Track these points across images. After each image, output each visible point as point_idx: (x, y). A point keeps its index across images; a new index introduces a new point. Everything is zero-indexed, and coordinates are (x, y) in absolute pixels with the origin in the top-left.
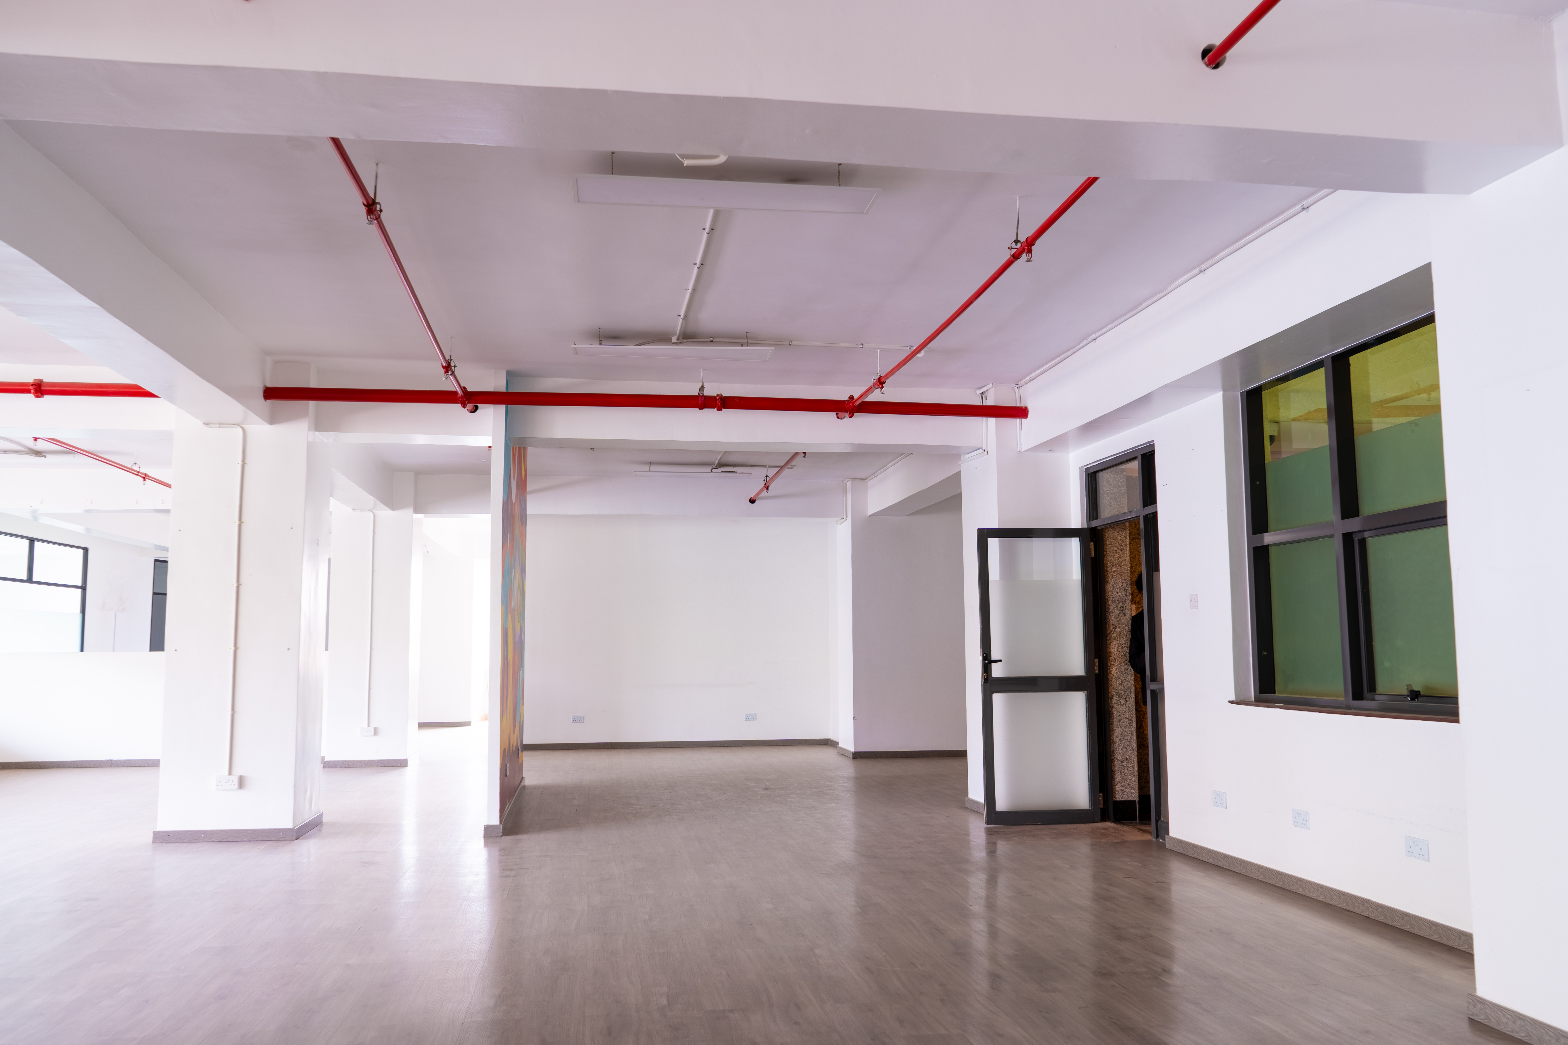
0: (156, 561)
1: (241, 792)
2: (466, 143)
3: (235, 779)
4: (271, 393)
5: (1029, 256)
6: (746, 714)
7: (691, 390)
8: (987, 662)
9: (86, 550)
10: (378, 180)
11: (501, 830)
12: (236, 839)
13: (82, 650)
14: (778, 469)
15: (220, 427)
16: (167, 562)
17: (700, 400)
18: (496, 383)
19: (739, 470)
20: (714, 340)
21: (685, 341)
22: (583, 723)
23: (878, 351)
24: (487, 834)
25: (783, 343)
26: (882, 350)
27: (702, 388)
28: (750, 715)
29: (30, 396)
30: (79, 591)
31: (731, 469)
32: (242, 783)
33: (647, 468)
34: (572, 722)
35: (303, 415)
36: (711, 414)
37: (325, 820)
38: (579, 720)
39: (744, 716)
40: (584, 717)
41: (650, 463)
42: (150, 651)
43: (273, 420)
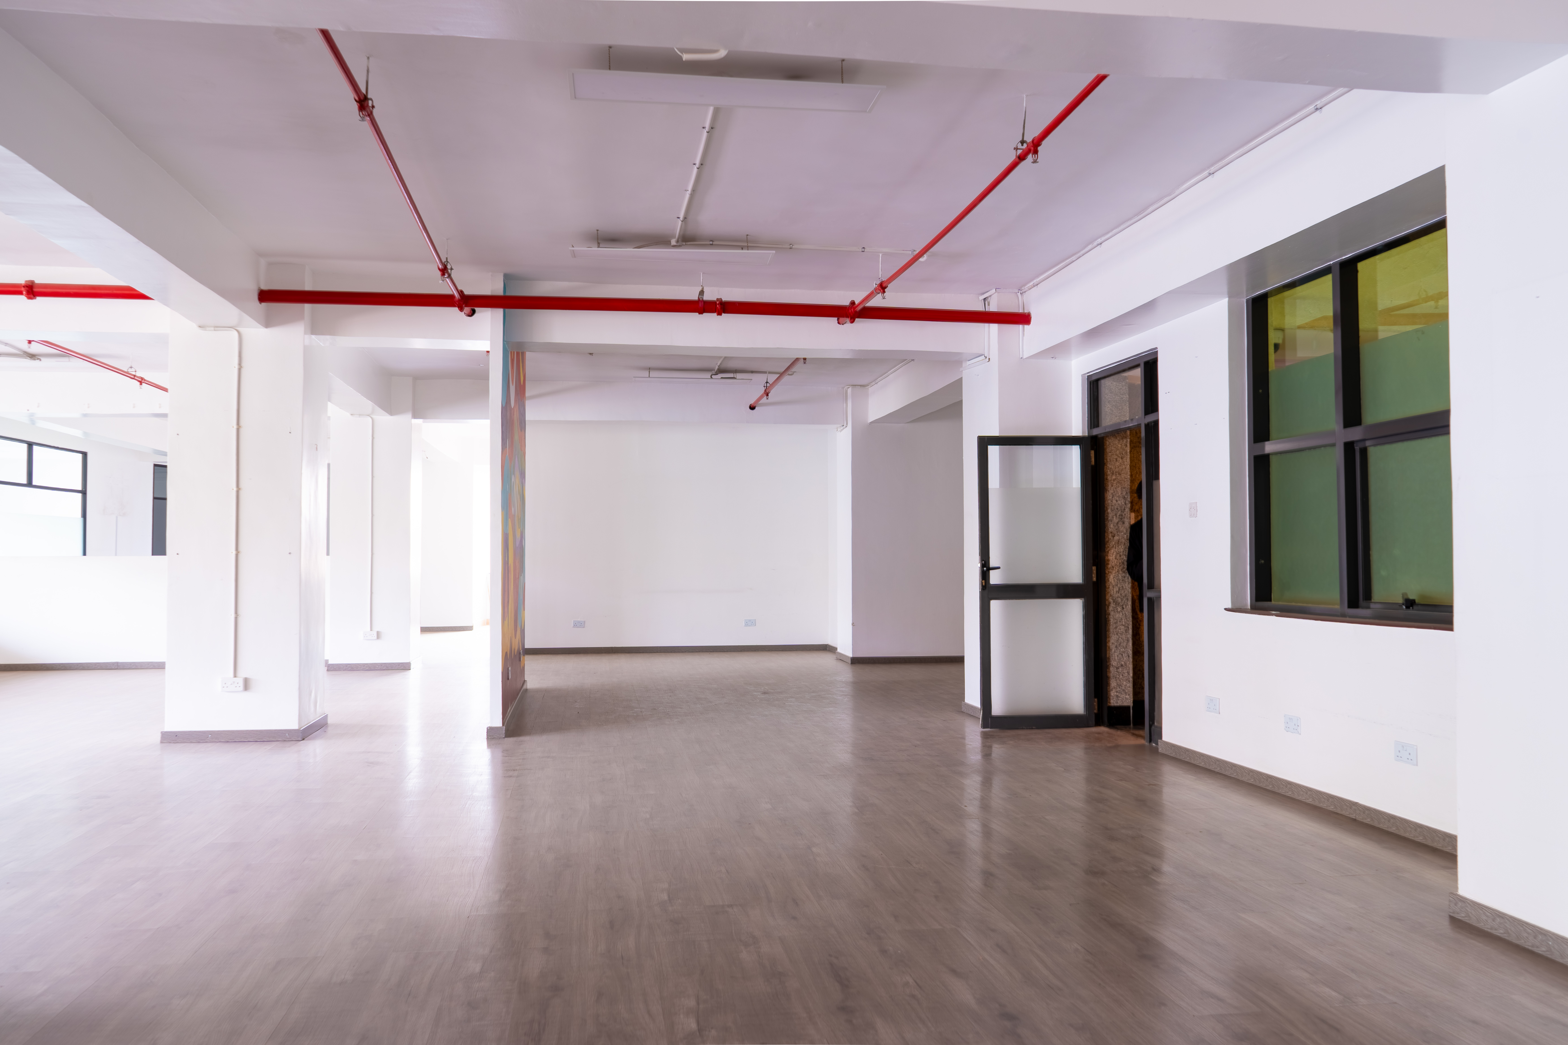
0: (155, 465)
1: (246, 694)
2: (459, 35)
3: (240, 681)
4: (266, 296)
5: (1035, 157)
6: (745, 620)
7: (690, 294)
8: (985, 569)
9: (85, 455)
10: (370, 74)
11: (504, 731)
12: (243, 740)
13: (85, 554)
14: (778, 376)
15: (215, 330)
16: (165, 467)
17: (700, 305)
18: (493, 286)
19: (738, 376)
20: (714, 243)
21: (684, 244)
22: (584, 627)
23: (881, 255)
24: (490, 736)
25: (784, 246)
26: (885, 254)
27: (702, 293)
28: (750, 621)
29: (22, 298)
30: (80, 495)
31: (731, 375)
32: (247, 685)
33: (646, 373)
34: (573, 627)
35: (299, 318)
36: (710, 318)
37: (330, 721)
38: (579, 625)
39: (744, 622)
40: (585, 622)
41: (650, 369)
42: (152, 555)
43: (268, 323)
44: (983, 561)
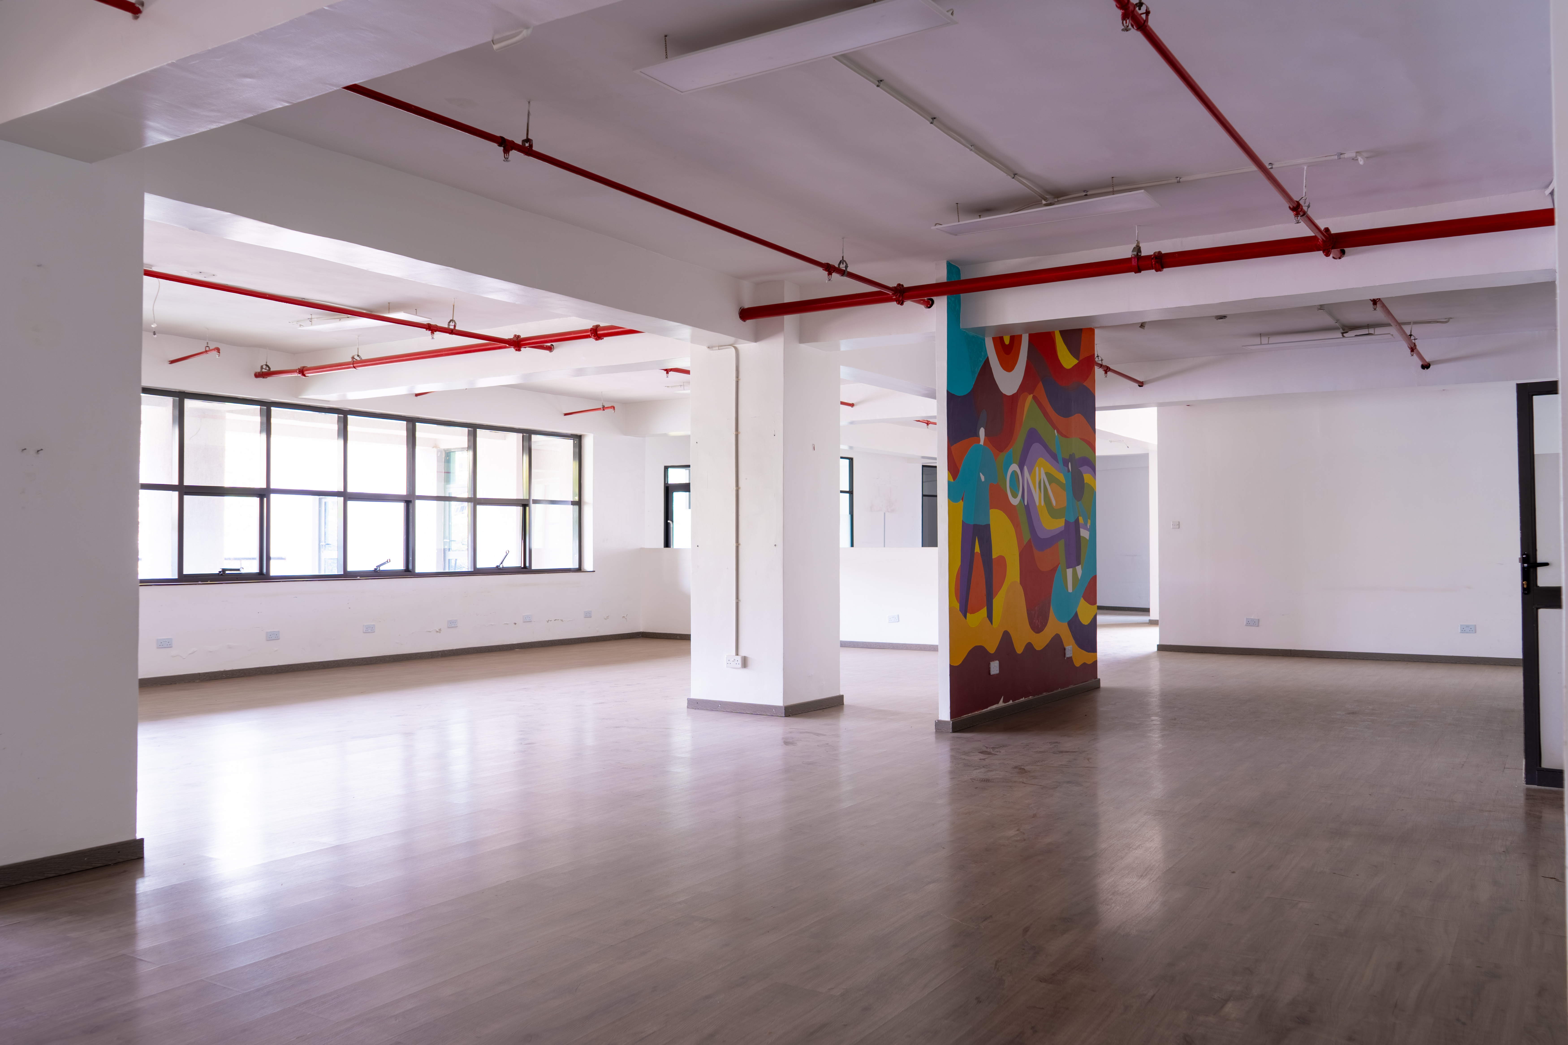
0: (923, 466)
1: (744, 671)
3: (739, 658)
4: (746, 314)
5: (1126, 23)
6: (1461, 625)
7: (1125, 252)
8: (1526, 565)
9: (851, 460)
10: (530, 117)
11: (951, 726)
12: (742, 711)
13: (852, 545)
14: (1403, 326)
15: (719, 349)
17: (1133, 263)
18: (938, 274)
19: (1378, 331)
20: (1088, 193)
21: (1056, 200)
22: (1258, 626)
23: (1305, 168)
24: (938, 729)
25: (1170, 181)
27: (1138, 249)
30: (847, 495)
31: (1365, 331)
32: (745, 663)
34: (1246, 625)
35: (780, 329)
36: (1149, 277)
37: (846, 701)
38: (1253, 623)
39: (1459, 627)
40: (1259, 620)
43: (757, 337)
44: (1524, 554)
